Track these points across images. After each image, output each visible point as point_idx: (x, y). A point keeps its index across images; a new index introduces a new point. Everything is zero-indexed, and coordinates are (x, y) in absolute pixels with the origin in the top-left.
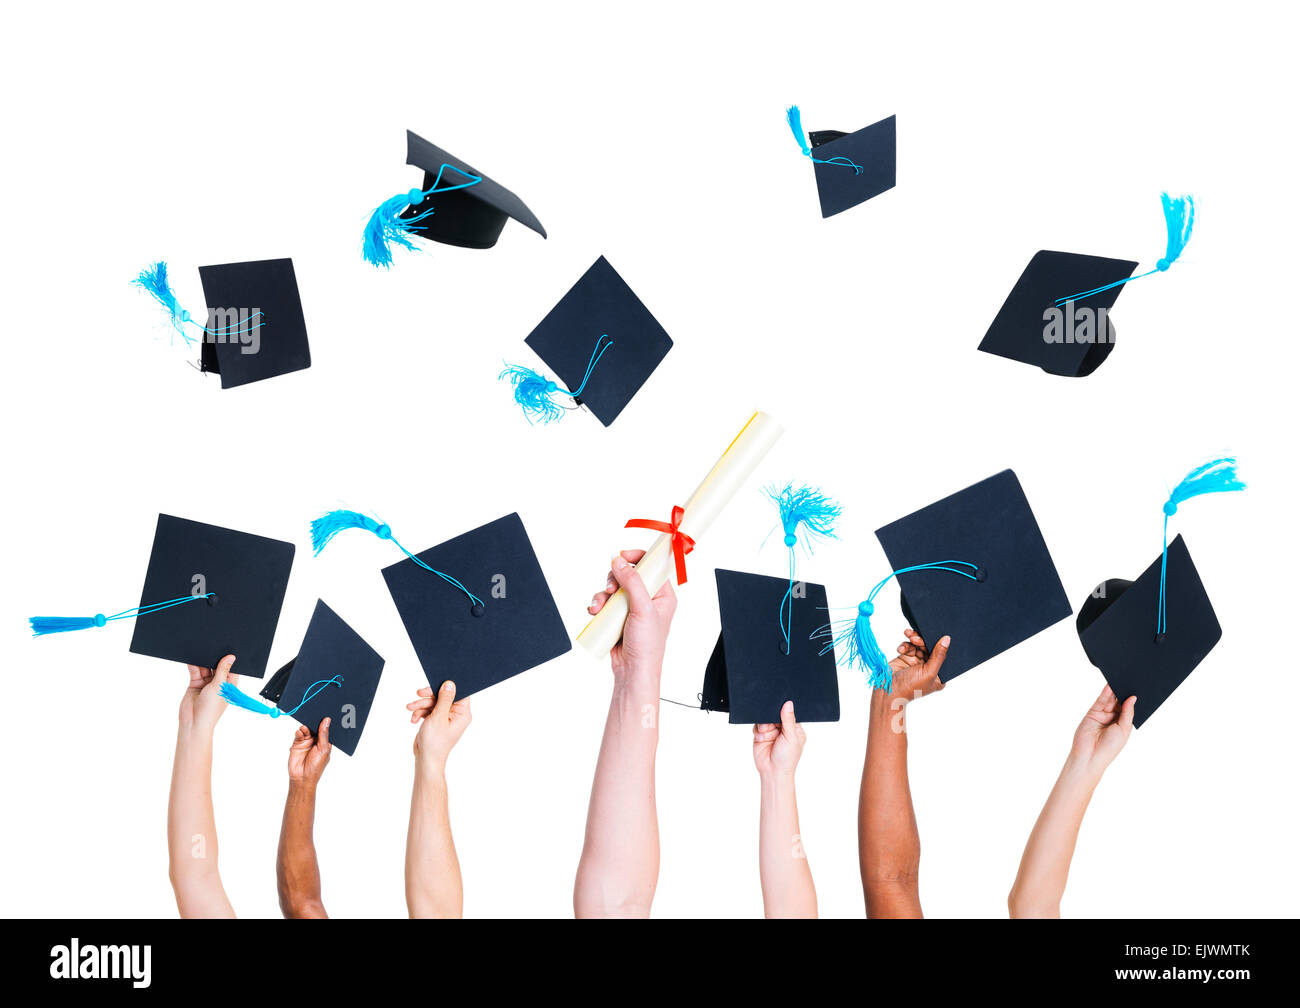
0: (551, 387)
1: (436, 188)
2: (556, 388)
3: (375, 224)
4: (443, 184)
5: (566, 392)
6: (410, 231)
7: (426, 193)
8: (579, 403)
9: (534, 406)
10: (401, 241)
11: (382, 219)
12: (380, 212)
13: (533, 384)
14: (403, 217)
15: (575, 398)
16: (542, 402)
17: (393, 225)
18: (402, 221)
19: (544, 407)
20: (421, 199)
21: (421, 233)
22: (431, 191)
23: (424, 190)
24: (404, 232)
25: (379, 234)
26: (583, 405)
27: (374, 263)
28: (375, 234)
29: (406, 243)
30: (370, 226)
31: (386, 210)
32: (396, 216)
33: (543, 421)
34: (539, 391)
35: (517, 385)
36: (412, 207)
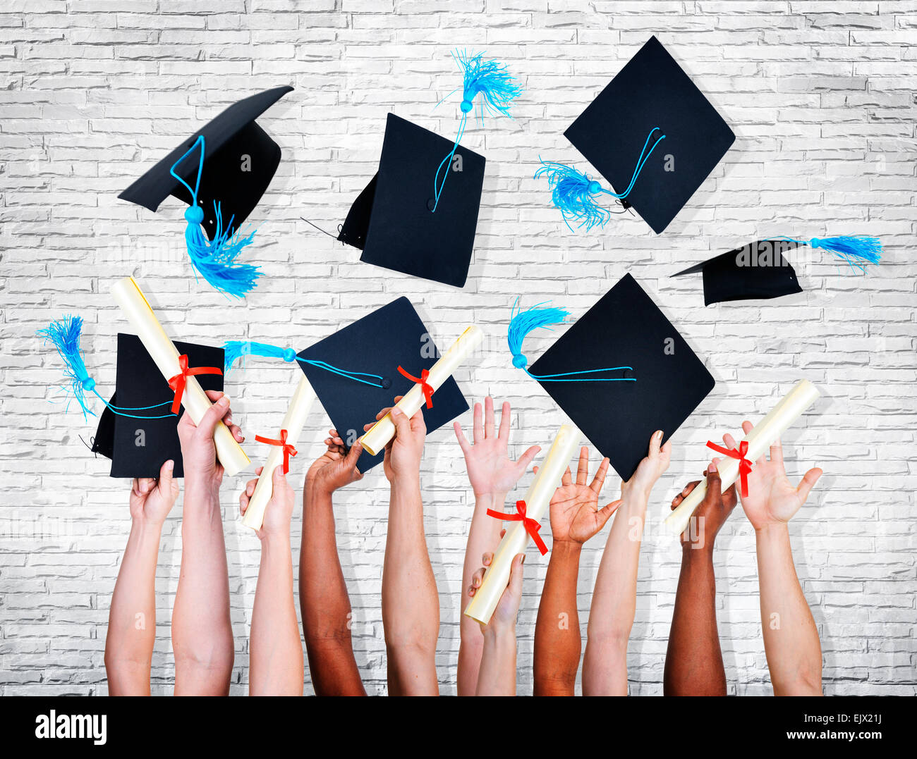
0: (594, 188)
1: (194, 191)
2: (600, 189)
3: (209, 271)
4: (191, 179)
5: (612, 194)
6: (230, 235)
7: (195, 202)
8: (626, 206)
9: (575, 209)
10: (237, 249)
11: (206, 261)
12: (198, 260)
13: (574, 184)
14: (211, 237)
15: (622, 201)
16: (584, 204)
17: (217, 251)
18: (216, 240)
19: (586, 210)
20: (200, 209)
21: (237, 225)
22: (195, 196)
23: (191, 204)
24: (229, 243)
25: (220, 271)
26: (632, 209)
27: (251, 287)
28: (220, 275)
29: (241, 245)
30: (208, 277)
31: (199, 253)
32: (208, 244)
33: (585, 227)
34: (579, 193)
35: (554, 186)
36: (205, 223)
